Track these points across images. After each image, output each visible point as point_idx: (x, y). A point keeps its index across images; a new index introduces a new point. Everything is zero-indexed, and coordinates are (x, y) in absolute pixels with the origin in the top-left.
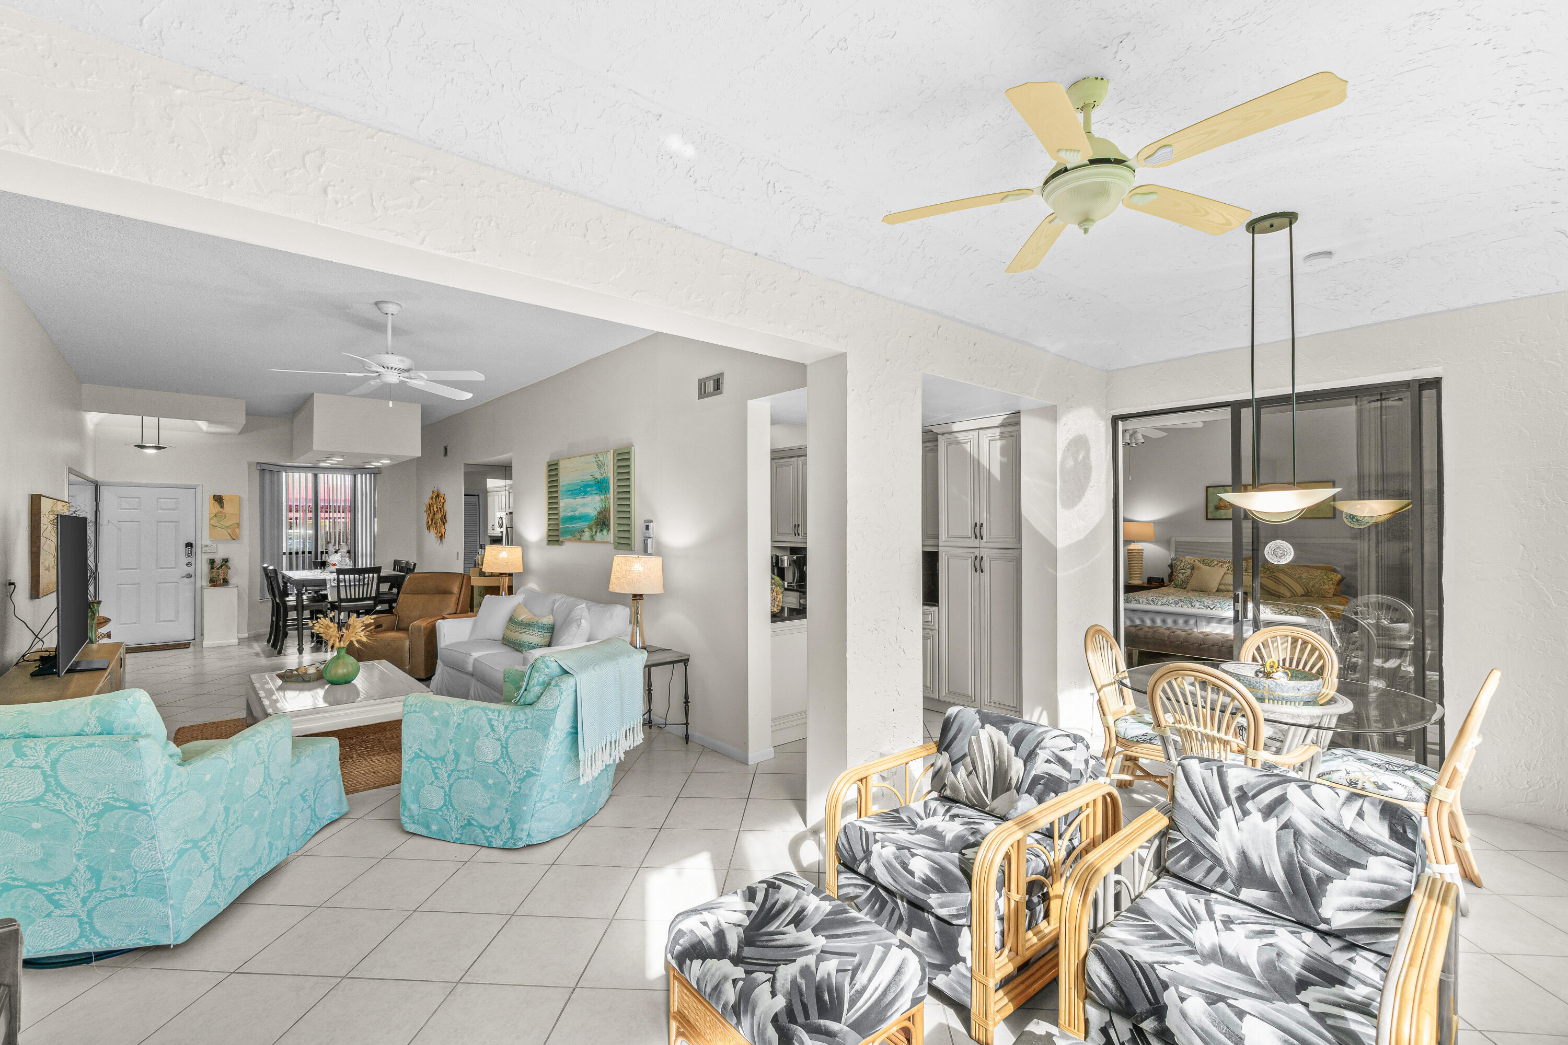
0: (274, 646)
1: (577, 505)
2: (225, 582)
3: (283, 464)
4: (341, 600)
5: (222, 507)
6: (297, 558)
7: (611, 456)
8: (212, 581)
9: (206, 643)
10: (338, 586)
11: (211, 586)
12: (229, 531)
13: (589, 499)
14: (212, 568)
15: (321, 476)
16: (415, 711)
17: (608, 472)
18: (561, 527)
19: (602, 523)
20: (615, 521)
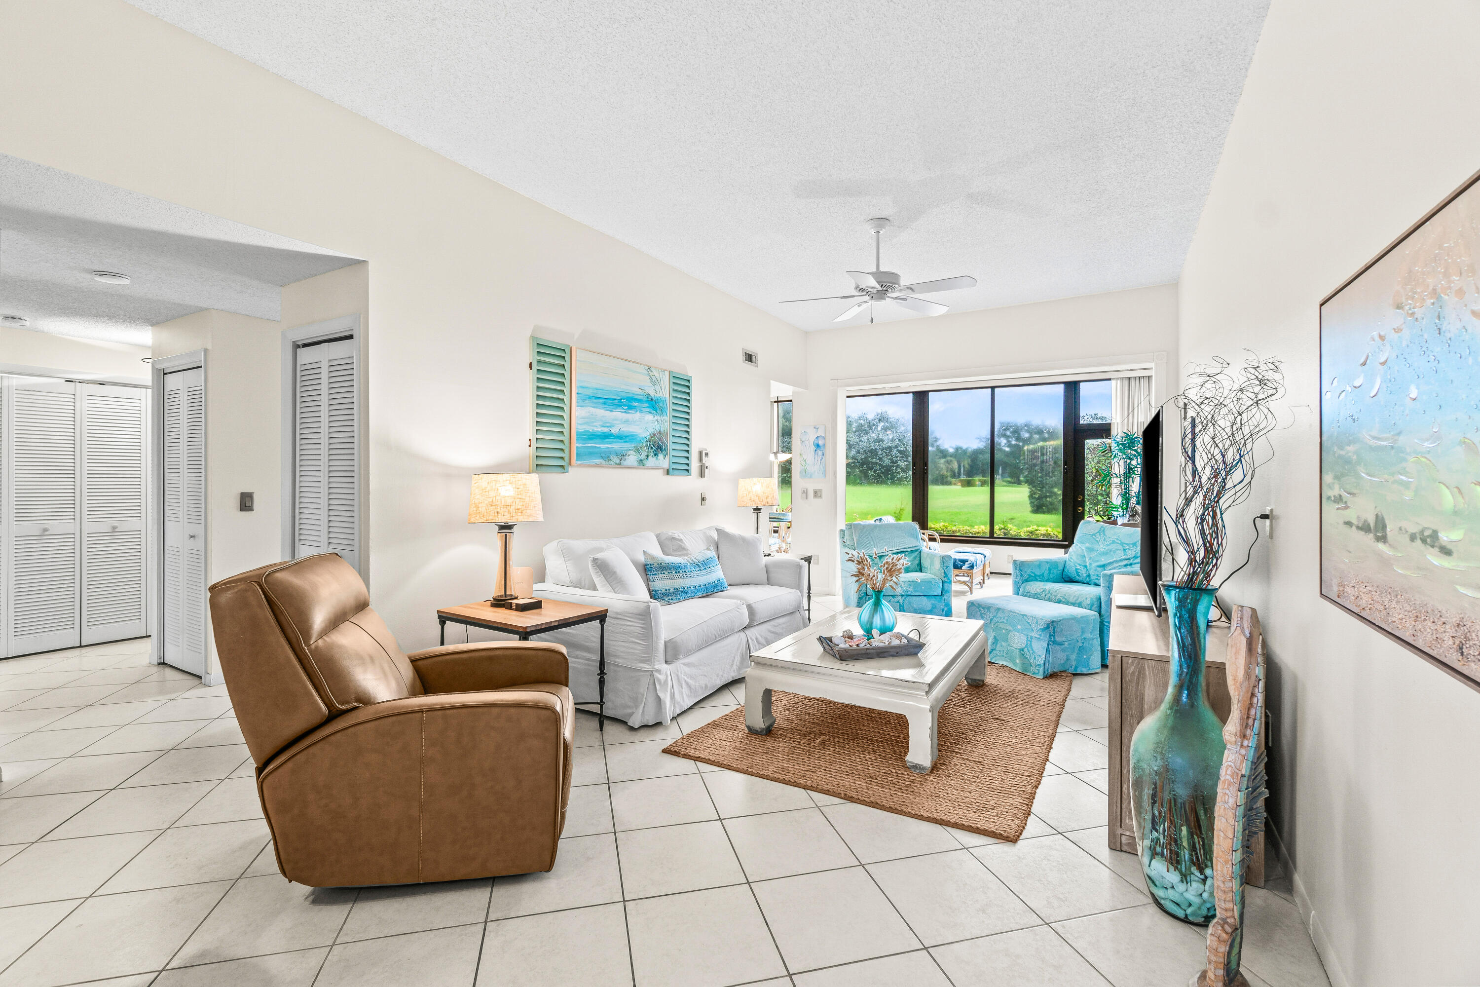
1: (614, 420)
7: (666, 377)
17: (664, 391)
18: (578, 445)
19: (657, 447)
20: (671, 446)
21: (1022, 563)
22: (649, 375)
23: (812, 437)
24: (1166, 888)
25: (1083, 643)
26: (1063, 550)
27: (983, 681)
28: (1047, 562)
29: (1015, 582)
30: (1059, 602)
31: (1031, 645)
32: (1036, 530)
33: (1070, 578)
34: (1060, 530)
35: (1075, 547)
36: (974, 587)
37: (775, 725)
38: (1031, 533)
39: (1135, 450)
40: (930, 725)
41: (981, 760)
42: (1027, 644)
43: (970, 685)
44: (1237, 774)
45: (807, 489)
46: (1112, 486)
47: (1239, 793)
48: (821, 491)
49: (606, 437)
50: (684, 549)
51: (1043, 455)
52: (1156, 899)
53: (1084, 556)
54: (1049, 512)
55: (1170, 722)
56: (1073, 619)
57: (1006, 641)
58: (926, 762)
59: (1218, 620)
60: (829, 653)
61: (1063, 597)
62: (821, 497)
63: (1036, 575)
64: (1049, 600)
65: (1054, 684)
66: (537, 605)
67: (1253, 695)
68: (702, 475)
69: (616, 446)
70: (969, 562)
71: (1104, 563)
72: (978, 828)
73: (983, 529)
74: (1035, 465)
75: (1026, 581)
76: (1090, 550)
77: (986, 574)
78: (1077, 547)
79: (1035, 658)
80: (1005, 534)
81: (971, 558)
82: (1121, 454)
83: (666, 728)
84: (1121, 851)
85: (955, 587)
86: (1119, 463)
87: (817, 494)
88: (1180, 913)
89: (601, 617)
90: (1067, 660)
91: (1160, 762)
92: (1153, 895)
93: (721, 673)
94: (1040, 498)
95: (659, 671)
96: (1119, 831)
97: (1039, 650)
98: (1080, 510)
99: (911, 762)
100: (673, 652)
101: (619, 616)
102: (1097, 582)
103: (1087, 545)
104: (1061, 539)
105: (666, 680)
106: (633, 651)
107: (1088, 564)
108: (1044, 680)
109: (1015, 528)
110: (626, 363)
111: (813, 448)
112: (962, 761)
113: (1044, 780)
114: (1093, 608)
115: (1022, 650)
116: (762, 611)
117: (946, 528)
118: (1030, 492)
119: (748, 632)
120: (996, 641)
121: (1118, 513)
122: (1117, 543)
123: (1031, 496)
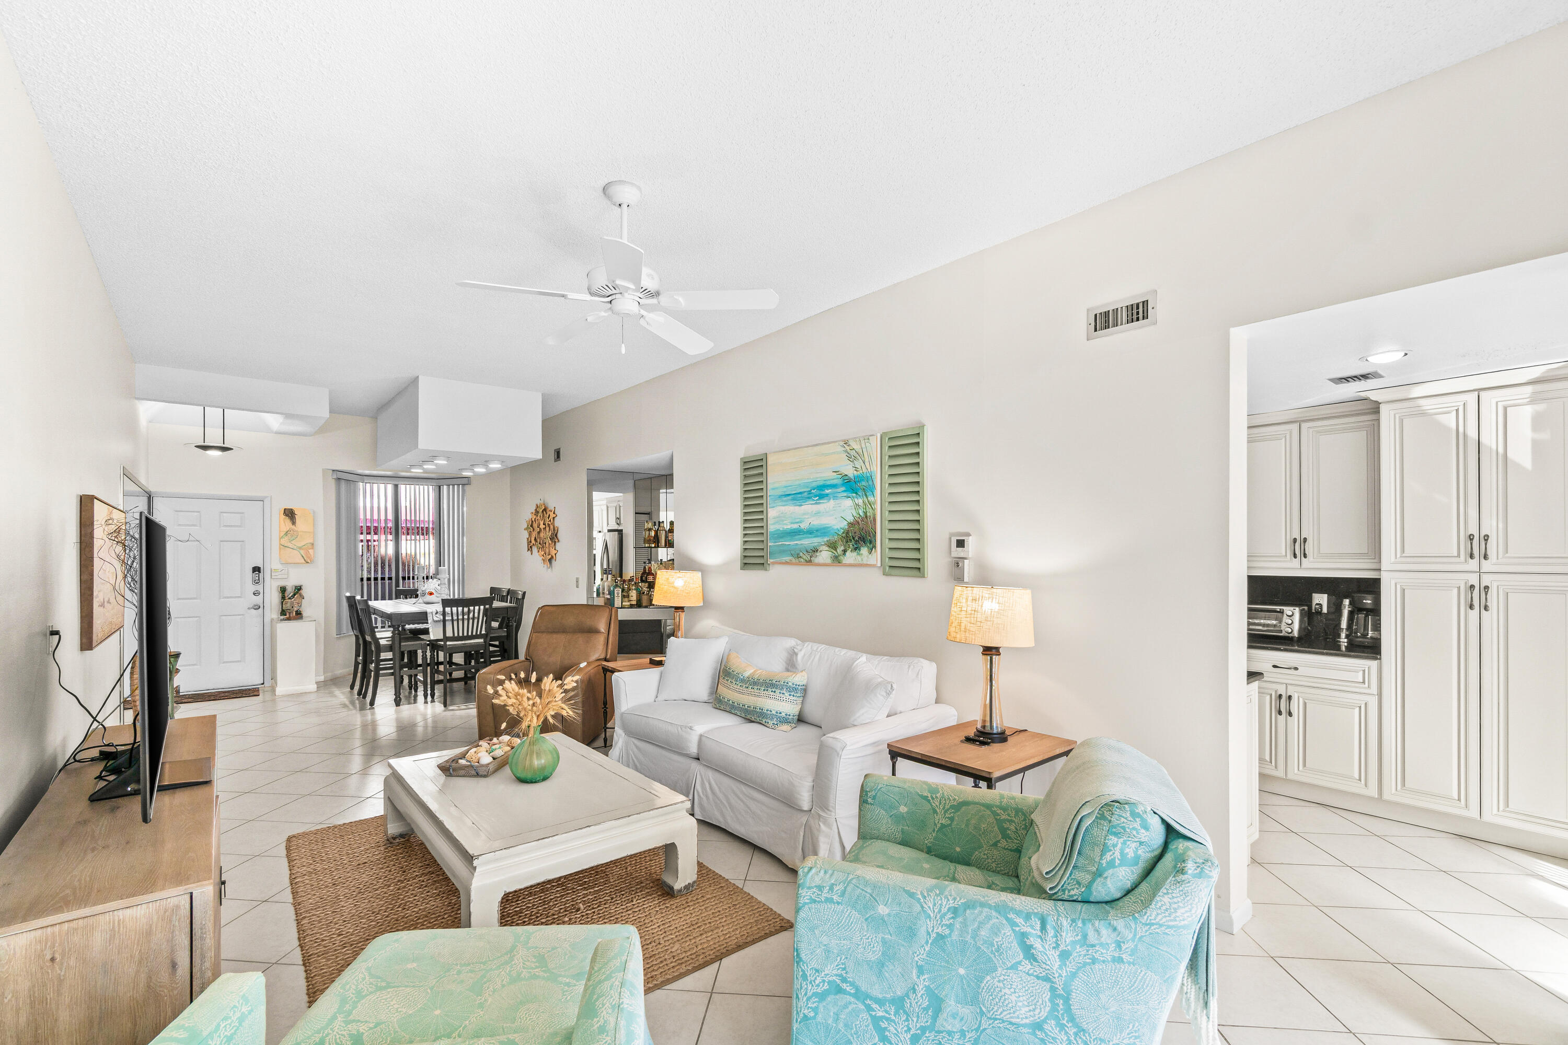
0: (362, 694)
1: (804, 514)
2: (299, 615)
3: (360, 471)
4: (446, 639)
5: (294, 523)
6: (376, 585)
7: (875, 443)
8: (283, 612)
9: (280, 690)
10: (444, 621)
11: (282, 620)
12: (302, 552)
13: (827, 505)
14: (283, 598)
15: (402, 488)
16: (829, 900)
17: (872, 463)
19: (859, 539)
20: (884, 534)
22: (846, 452)
68: (955, 576)
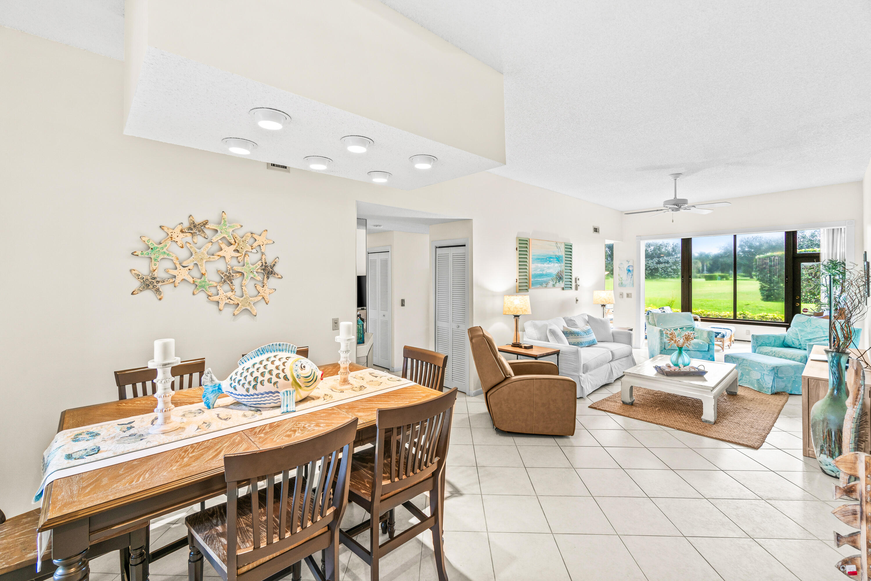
7: (563, 245)
17: (562, 253)
18: (532, 280)
19: (560, 278)
20: (564, 277)
21: (757, 337)
22: (557, 246)
23: (626, 266)
24: (827, 465)
25: (796, 379)
26: (785, 328)
27: (736, 393)
28: (773, 337)
29: (753, 346)
30: (781, 357)
31: (763, 378)
32: (766, 316)
33: (788, 345)
34: (784, 316)
35: (791, 328)
36: (725, 348)
37: (634, 402)
38: (762, 317)
39: (837, 270)
40: (714, 404)
41: (738, 422)
42: (761, 377)
43: (728, 394)
44: (852, 417)
45: (622, 293)
46: (821, 292)
47: (852, 424)
48: (631, 294)
49: (541, 275)
50: (576, 325)
51: (771, 261)
52: (823, 470)
53: (797, 334)
54: (776, 300)
55: (828, 402)
56: (790, 366)
57: (749, 375)
58: (712, 419)
59: (865, 368)
60: (660, 373)
61: (784, 355)
62: (631, 297)
63: (766, 343)
64: (774, 356)
65: (778, 397)
66: (531, 347)
67: (859, 390)
68: (576, 289)
69: (545, 279)
70: (722, 334)
71: (810, 338)
72: (739, 443)
73: (729, 314)
74: (765, 268)
75: (760, 346)
76: (801, 331)
77: (732, 340)
78: (793, 329)
79: (766, 384)
80: (744, 317)
81: (723, 332)
82: (827, 272)
83: (585, 399)
84: (809, 457)
85: (716, 348)
86: (825, 278)
87: (628, 295)
88: (834, 475)
89: (557, 353)
90: (786, 386)
91: (823, 417)
92: (821, 468)
93: (602, 380)
94: (769, 290)
95: (581, 376)
96: (808, 449)
97: (768, 381)
98: (797, 305)
99: (704, 419)
100: (586, 369)
101: (563, 353)
102: (805, 348)
103: (800, 328)
104: (784, 321)
105: (584, 380)
106: (569, 367)
107: (800, 338)
108: (771, 395)
109: (750, 314)
110: (549, 242)
111: (626, 272)
112: (729, 422)
113: (771, 432)
114: (802, 361)
115: (759, 380)
116: (617, 354)
117: (703, 313)
118: (761, 286)
119: (611, 363)
120: (742, 375)
121: (825, 308)
122: (819, 328)
123: (762, 289)
